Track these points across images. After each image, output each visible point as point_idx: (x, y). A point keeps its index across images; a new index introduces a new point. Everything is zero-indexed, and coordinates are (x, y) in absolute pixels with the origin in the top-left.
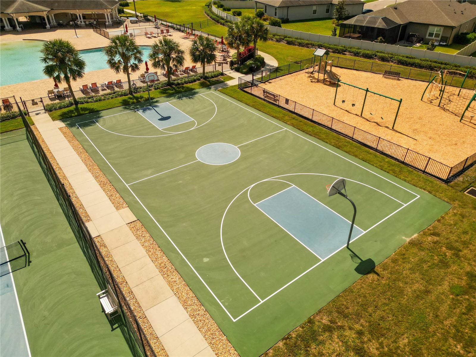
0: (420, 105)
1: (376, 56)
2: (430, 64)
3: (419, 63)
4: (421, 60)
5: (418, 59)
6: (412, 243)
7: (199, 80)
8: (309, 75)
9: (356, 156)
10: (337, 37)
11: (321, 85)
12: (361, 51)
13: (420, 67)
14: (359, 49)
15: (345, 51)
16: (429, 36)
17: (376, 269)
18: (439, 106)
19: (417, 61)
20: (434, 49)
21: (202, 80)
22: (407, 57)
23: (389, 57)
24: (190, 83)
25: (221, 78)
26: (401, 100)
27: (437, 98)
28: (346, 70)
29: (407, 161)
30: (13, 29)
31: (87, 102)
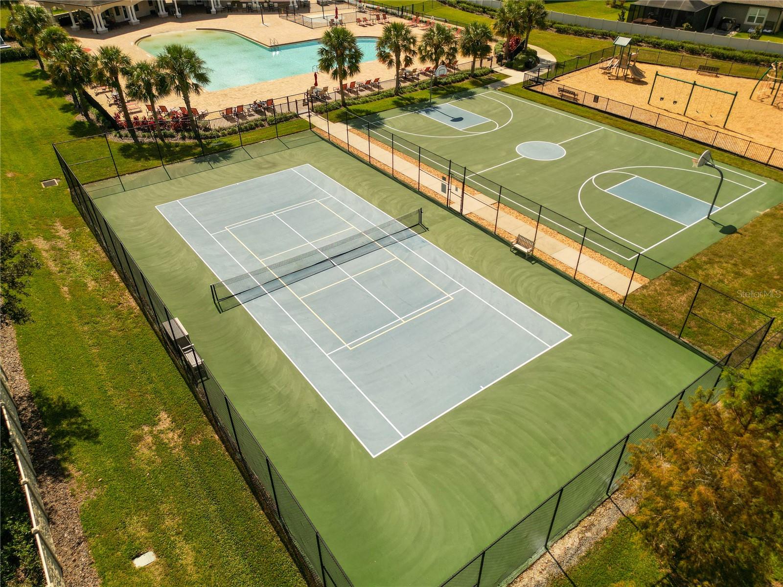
0: (749, 105)
1: (682, 48)
2: (756, 57)
3: (741, 56)
4: (743, 52)
5: (740, 51)
6: (766, 215)
7: (467, 78)
8: (603, 71)
9: (693, 152)
10: (625, 22)
11: (622, 84)
12: (662, 41)
13: (742, 61)
14: (659, 38)
15: (641, 42)
16: (748, 21)
17: (738, 231)
18: (772, 105)
19: (738, 53)
20: (760, 37)
21: (471, 79)
22: (724, 49)
23: (700, 49)
24: (458, 82)
25: (493, 76)
26: (737, 93)
27: (769, 96)
28: (647, 65)
29: (748, 155)
30: (169, 14)
31: (355, 104)
